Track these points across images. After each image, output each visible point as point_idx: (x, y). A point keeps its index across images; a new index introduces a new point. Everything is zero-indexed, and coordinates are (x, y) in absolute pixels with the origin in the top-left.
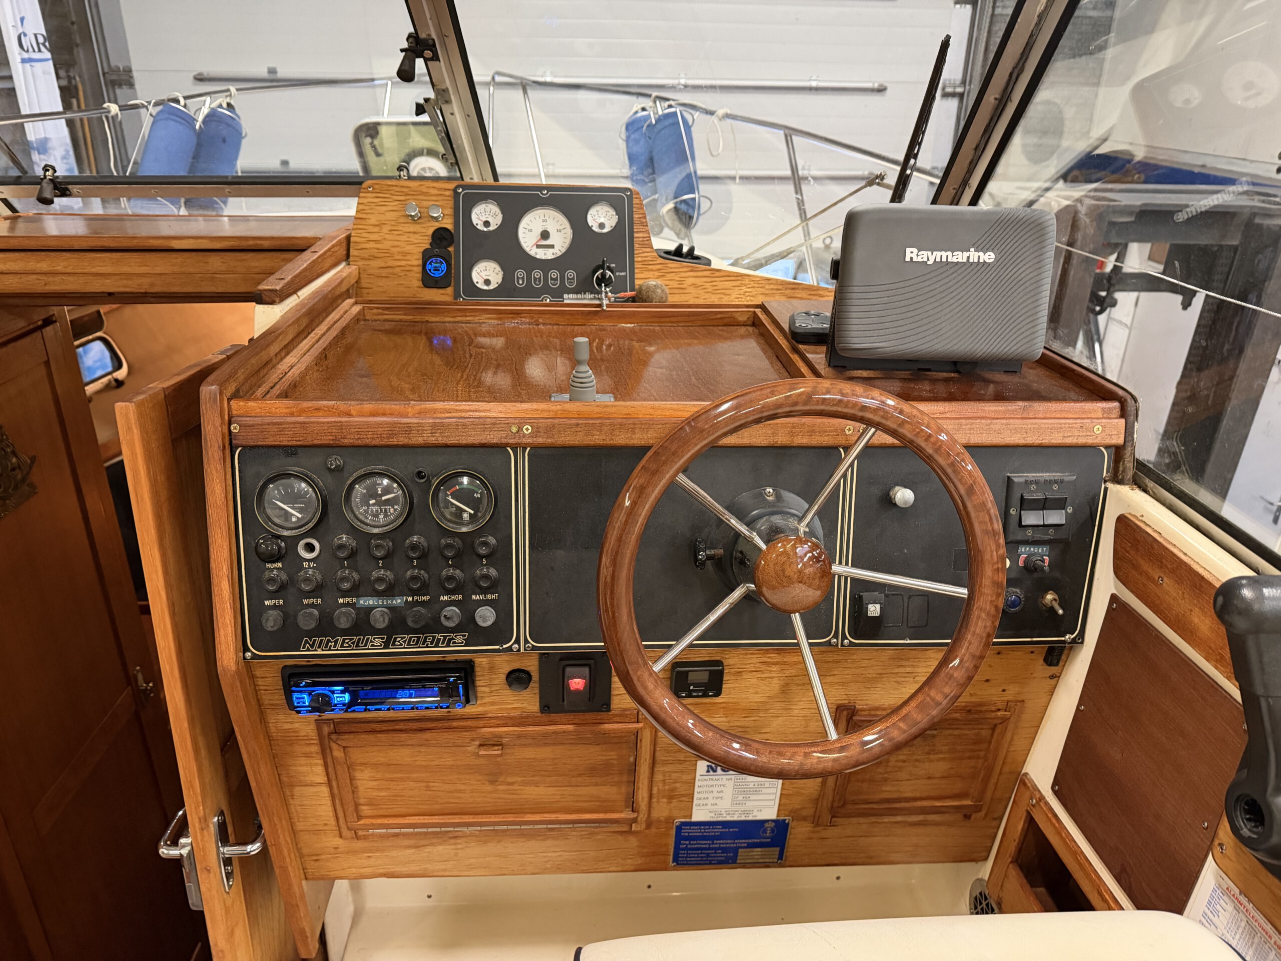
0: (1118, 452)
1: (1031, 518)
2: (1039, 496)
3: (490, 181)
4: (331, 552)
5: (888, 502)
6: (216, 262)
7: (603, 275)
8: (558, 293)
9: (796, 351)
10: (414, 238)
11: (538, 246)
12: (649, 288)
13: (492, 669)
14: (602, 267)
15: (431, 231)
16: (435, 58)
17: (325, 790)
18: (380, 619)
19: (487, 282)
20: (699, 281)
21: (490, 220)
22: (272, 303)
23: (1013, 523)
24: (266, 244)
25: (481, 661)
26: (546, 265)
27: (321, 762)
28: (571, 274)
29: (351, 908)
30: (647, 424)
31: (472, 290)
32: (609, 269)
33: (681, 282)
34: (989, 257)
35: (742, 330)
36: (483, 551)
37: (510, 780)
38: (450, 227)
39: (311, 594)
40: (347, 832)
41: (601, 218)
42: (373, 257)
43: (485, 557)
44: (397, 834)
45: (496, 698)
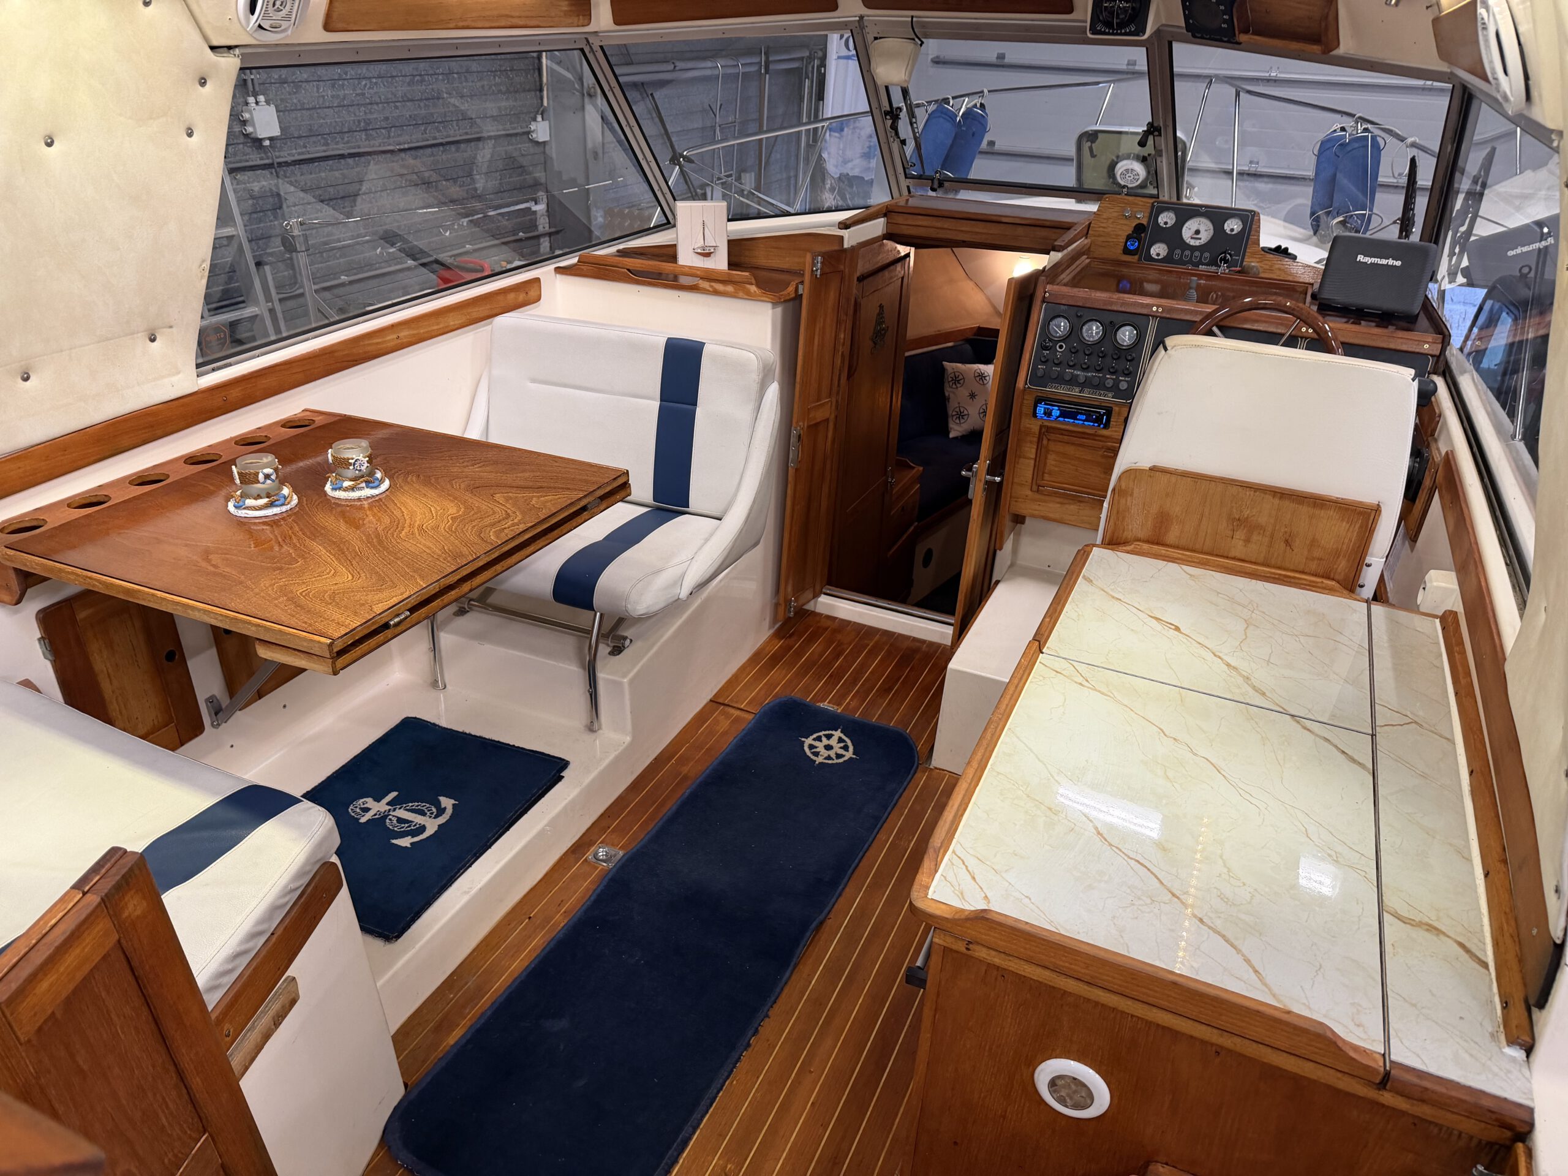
0: (1438, 358)
3: (1174, 200)
4: (1070, 350)
6: (1020, 231)
7: (1225, 257)
8: (1197, 264)
10: (1125, 228)
11: (1192, 238)
12: (1250, 266)
13: (1119, 413)
14: (1225, 253)
15: (1134, 225)
16: (1160, 135)
17: (1032, 462)
18: (1082, 380)
19: (1158, 254)
21: (1169, 221)
22: (1059, 251)
24: (1048, 224)
25: (1116, 409)
26: (1193, 249)
27: (1036, 447)
28: (1207, 255)
29: (1009, 563)
31: (1149, 258)
32: (1230, 254)
33: (1271, 266)
34: (1398, 263)
36: (1129, 358)
38: (1145, 223)
39: (1057, 365)
40: (1035, 488)
41: (1233, 226)
42: (1100, 236)
43: (1129, 361)
44: (1056, 493)
45: (1117, 429)
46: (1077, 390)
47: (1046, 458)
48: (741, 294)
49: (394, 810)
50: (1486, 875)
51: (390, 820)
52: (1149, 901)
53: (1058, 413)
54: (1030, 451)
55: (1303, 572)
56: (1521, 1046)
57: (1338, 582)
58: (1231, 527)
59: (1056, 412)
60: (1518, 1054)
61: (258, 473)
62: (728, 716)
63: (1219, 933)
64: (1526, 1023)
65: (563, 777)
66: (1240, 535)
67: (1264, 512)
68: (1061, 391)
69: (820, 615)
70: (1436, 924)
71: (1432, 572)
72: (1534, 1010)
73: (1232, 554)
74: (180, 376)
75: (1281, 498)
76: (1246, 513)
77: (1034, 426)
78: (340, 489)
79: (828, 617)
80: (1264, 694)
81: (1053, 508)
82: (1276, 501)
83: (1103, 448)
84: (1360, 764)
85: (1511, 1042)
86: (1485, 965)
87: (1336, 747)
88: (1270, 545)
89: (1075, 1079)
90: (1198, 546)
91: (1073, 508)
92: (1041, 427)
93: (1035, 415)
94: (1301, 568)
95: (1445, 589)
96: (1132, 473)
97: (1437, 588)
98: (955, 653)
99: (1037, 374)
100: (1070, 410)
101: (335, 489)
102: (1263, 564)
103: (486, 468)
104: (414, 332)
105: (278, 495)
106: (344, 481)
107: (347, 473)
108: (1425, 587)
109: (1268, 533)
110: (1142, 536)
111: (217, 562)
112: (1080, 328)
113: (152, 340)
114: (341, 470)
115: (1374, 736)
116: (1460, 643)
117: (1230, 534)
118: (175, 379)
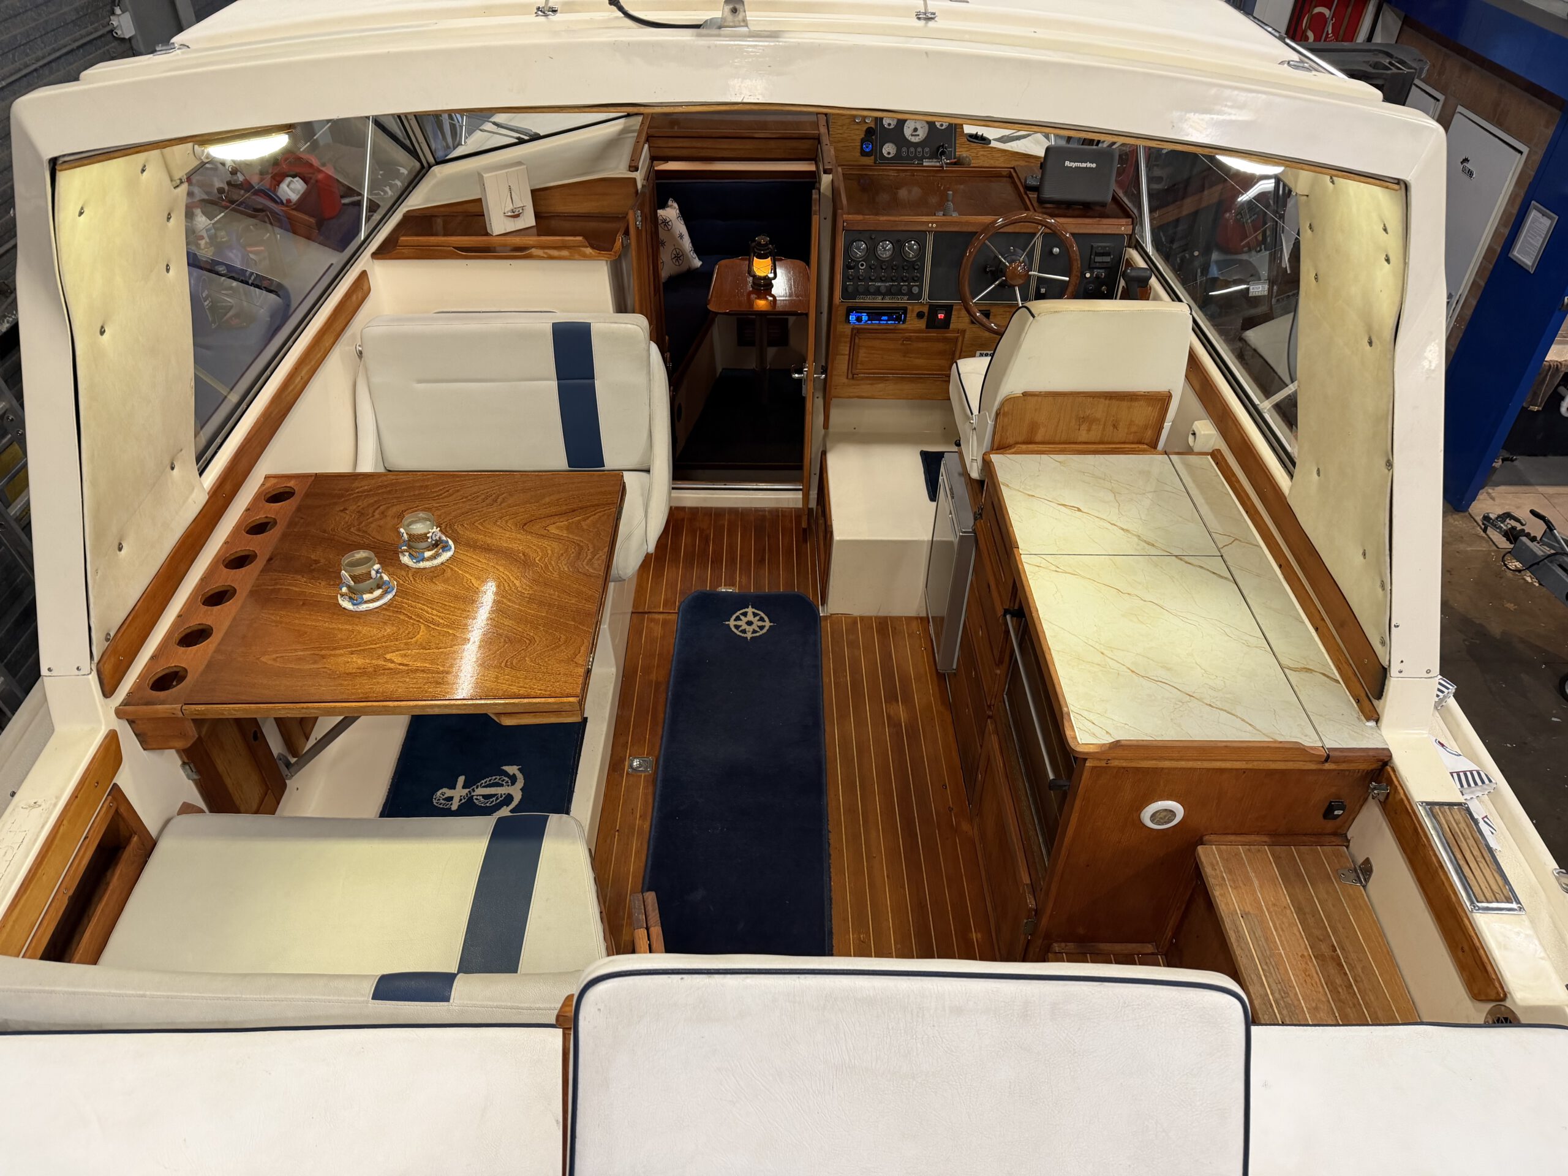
0: (1130, 236)
1: (1098, 259)
2: (1102, 251)
4: (870, 267)
5: (1051, 252)
7: (942, 151)
8: (921, 159)
9: (1026, 194)
10: (857, 132)
11: (912, 135)
12: (962, 157)
13: (913, 311)
14: (942, 147)
15: (865, 129)
17: (847, 357)
18: (883, 290)
19: (889, 153)
20: (985, 153)
21: (891, 122)
23: (1092, 261)
25: (910, 308)
26: (916, 145)
27: (849, 345)
28: (927, 149)
30: (975, 224)
31: (883, 158)
32: (946, 149)
33: (977, 153)
34: (1094, 165)
35: (1005, 179)
36: (917, 267)
37: (911, 356)
38: (873, 126)
39: (861, 280)
40: (850, 376)
41: (942, 124)
42: (839, 142)
43: (917, 269)
44: (867, 377)
45: (912, 322)
46: (880, 298)
47: (858, 352)
48: (577, 256)
49: (474, 790)
50: (1317, 629)
51: (477, 799)
52: (1181, 704)
53: (867, 318)
54: (845, 349)
55: (1124, 443)
56: (1374, 720)
57: (1146, 444)
58: (1078, 423)
59: (865, 317)
60: (1372, 724)
61: (370, 572)
62: (656, 621)
63: (1222, 710)
64: (1372, 708)
66: (1084, 427)
67: (1099, 410)
68: (868, 301)
70: (1307, 667)
71: (1196, 422)
72: (1375, 702)
73: (1080, 439)
74: (196, 490)
75: (1110, 400)
76: (1088, 412)
77: (847, 329)
78: (423, 559)
80: (1154, 545)
81: (865, 388)
82: (1107, 402)
83: (902, 337)
84: (1226, 578)
85: (1368, 719)
86: (1337, 681)
87: (1208, 570)
88: (1104, 431)
89: (1166, 810)
90: (1057, 439)
91: (881, 386)
92: (853, 329)
93: (848, 321)
94: (1123, 440)
95: (1208, 435)
96: (1009, 400)
97: (1204, 435)
98: (831, 526)
99: (846, 290)
100: (875, 314)
101: (418, 562)
102: (1099, 443)
103: (510, 502)
104: (309, 367)
105: (384, 583)
106: (423, 553)
107: (424, 545)
108: (1194, 434)
109: (1102, 423)
110: (1020, 439)
111: (399, 660)
112: (875, 248)
113: (173, 468)
114: (417, 544)
115: (1222, 556)
116: (1234, 474)
117: (1077, 427)
118: (194, 495)
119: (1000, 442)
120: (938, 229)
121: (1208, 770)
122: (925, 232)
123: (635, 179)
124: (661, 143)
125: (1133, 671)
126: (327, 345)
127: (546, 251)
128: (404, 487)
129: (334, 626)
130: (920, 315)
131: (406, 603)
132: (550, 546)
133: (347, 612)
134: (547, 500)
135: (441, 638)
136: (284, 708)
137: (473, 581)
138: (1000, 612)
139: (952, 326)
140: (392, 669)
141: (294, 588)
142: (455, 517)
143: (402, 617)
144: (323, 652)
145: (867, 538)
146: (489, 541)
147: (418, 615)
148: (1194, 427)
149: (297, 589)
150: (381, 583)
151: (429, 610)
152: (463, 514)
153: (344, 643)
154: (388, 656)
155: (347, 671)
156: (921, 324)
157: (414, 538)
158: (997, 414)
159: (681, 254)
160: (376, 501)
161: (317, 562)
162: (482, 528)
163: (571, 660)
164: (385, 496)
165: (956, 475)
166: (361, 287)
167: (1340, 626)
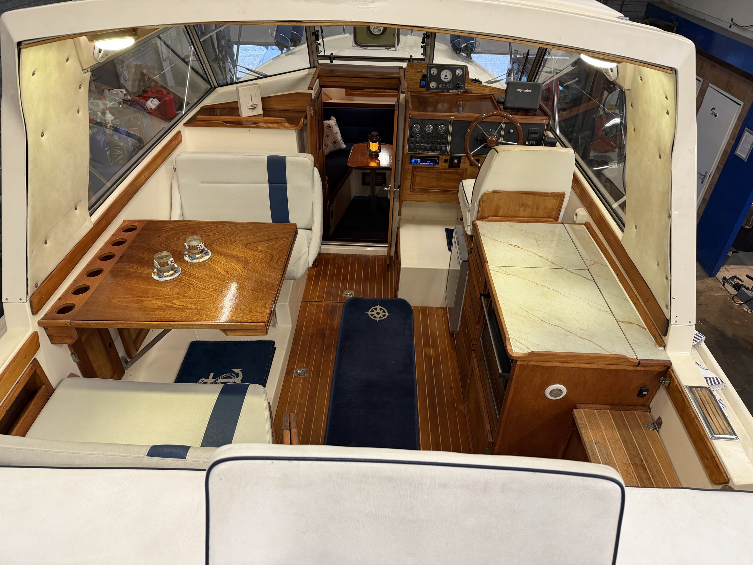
0: (548, 125)
1: (532, 136)
2: (534, 132)
4: (422, 137)
5: (509, 132)
6: (378, 81)
7: (459, 86)
8: (448, 90)
9: (498, 105)
10: (418, 76)
11: (444, 78)
12: (469, 89)
13: (442, 159)
15: (422, 75)
17: (410, 181)
18: (428, 148)
19: (433, 87)
20: (480, 88)
21: (435, 72)
23: (529, 136)
25: (441, 157)
26: (446, 83)
27: (411, 175)
28: (451, 85)
30: (472, 117)
31: (430, 88)
32: (460, 84)
33: (475, 88)
34: (530, 91)
35: (488, 100)
36: (444, 137)
37: (441, 181)
38: (426, 74)
39: (417, 143)
40: (411, 190)
41: (459, 72)
42: (410, 81)
43: (444, 138)
44: (420, 191)
45: (441, 164)
46: (426, 152)
47: (416, 179)
48: (281, 127)
49: (217, 380)
50: (635, 304)
52: (566, 336)
54: (409, 176)
55: (542, 218)
56: (663, 346)
57: (553, 219)
58: (519, 207)
59: (419, 161)
60: (662, 348)
61: (168, 261)
62: (313, 305)
63: (586, 339)
64: (662, 340)
65: (276, 348)
66: (522, 209)
67: (529, 201)
68: (420, 153)
69: (324, 254)
70: (630, 321)
71: (577, 209)
72: (663, 338)
73: (520, 215)
74: (87, 221)
75: (535, 195)
76: (524, 202)
77: (410, 167)
78: (195, 259)
79: (327, 254)
80: (554, 264)
81: (419, 196)
82: (534, 197)
83: (437, 172)
84: (590, 280)
85: (660, 346)
86: (645, 329)
87: (582, 276)
88: (532, 211)
89: (557, 389)
90: (509, 215)
91: (426, 195)
92: (413, 167)
93: (411, 162)
94: (541, 216)
95: (584, 215)
96: (486, 194)
97: (582, 215)
98: (400, 261)
99: (410, 147)
100: (424, 159)
101: (193, 259)
102: (530, 217)
103: (240, 235)
104: (149, 172)
105: (175, 268)
106: (195, 255)
107: (196, 251)
108: (576, 215)
109: (531, 207)
110: (491, 215)
111: (179, 303)
112: (425, 127)
113: (76, 209)
114: (192, 251)
115: (588, 270)
116: (595, 233)
117: (519, 209)
118: (86, 224)
119: (481, 215)
120: (455, 119)
121: (579, 368)
122: (449, 120)
123: (311, 94)
124: (325, 79)
125: (542, 320)
126: (159, 163)
127: (267, 124)
128: (189, 227)
129: (149, 287)
130: (446, 161)
131: (185, 278)
132: (258, 255)
133: (156, 281)
134: (258, 234)
135: (200, 294)
136: (120, 323)
137: (219, 269)
138: (479, 296)
139: (461, 167)
140: (175, 307)
141: (131, 270)
142: (213, 241)
143: (182, 284)
144: (142, 299)
145: (417, 267)
146: (228, 251)
147: (190, 284)
148: (576, 211)
149: (133, 270)
150: (173, 268)
151: (196, 281)
152: (217, 239)
153: (153, 295)
154: (174, 302)
155: (153, 308)
156: (446, 165)
157: (191, 248)
158: (480, 201)
159: (336, 141)
160: (175, 233)
161: (144, 258)
162: (225, 246)
163: (263, 306)
164: (180, 231)
165: (461, 235)
166: (177, 139)
167: (646, 301)
